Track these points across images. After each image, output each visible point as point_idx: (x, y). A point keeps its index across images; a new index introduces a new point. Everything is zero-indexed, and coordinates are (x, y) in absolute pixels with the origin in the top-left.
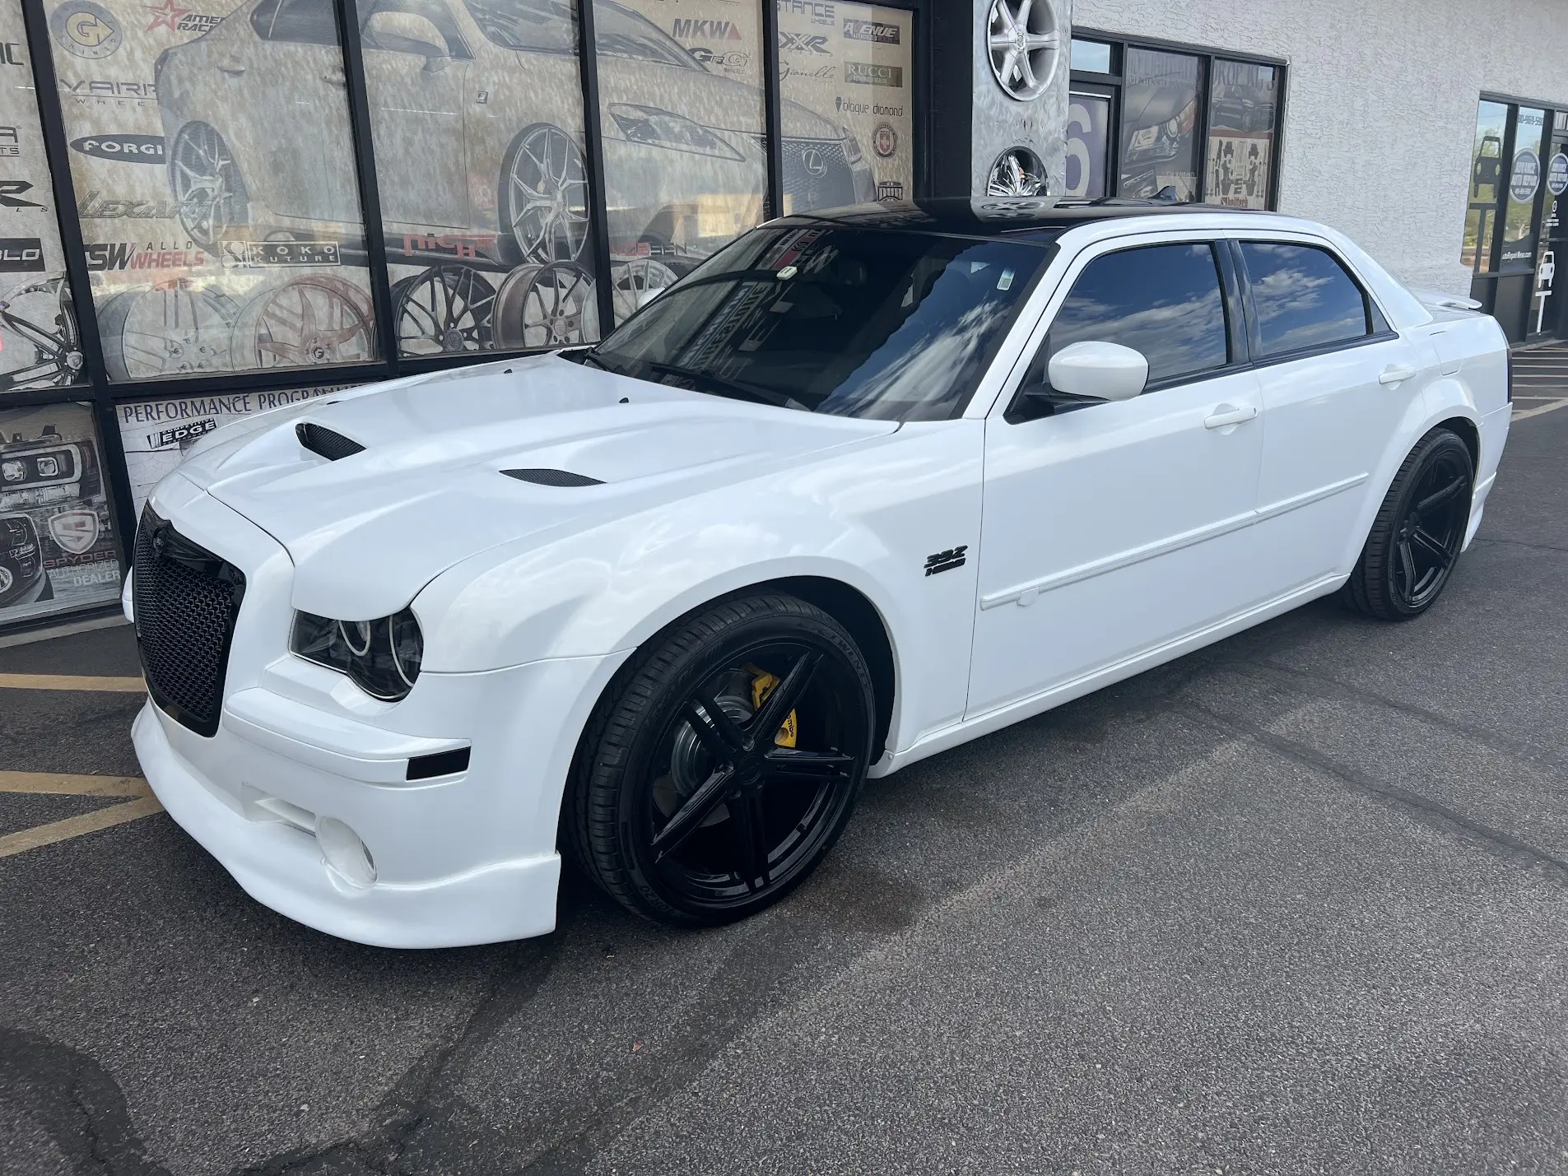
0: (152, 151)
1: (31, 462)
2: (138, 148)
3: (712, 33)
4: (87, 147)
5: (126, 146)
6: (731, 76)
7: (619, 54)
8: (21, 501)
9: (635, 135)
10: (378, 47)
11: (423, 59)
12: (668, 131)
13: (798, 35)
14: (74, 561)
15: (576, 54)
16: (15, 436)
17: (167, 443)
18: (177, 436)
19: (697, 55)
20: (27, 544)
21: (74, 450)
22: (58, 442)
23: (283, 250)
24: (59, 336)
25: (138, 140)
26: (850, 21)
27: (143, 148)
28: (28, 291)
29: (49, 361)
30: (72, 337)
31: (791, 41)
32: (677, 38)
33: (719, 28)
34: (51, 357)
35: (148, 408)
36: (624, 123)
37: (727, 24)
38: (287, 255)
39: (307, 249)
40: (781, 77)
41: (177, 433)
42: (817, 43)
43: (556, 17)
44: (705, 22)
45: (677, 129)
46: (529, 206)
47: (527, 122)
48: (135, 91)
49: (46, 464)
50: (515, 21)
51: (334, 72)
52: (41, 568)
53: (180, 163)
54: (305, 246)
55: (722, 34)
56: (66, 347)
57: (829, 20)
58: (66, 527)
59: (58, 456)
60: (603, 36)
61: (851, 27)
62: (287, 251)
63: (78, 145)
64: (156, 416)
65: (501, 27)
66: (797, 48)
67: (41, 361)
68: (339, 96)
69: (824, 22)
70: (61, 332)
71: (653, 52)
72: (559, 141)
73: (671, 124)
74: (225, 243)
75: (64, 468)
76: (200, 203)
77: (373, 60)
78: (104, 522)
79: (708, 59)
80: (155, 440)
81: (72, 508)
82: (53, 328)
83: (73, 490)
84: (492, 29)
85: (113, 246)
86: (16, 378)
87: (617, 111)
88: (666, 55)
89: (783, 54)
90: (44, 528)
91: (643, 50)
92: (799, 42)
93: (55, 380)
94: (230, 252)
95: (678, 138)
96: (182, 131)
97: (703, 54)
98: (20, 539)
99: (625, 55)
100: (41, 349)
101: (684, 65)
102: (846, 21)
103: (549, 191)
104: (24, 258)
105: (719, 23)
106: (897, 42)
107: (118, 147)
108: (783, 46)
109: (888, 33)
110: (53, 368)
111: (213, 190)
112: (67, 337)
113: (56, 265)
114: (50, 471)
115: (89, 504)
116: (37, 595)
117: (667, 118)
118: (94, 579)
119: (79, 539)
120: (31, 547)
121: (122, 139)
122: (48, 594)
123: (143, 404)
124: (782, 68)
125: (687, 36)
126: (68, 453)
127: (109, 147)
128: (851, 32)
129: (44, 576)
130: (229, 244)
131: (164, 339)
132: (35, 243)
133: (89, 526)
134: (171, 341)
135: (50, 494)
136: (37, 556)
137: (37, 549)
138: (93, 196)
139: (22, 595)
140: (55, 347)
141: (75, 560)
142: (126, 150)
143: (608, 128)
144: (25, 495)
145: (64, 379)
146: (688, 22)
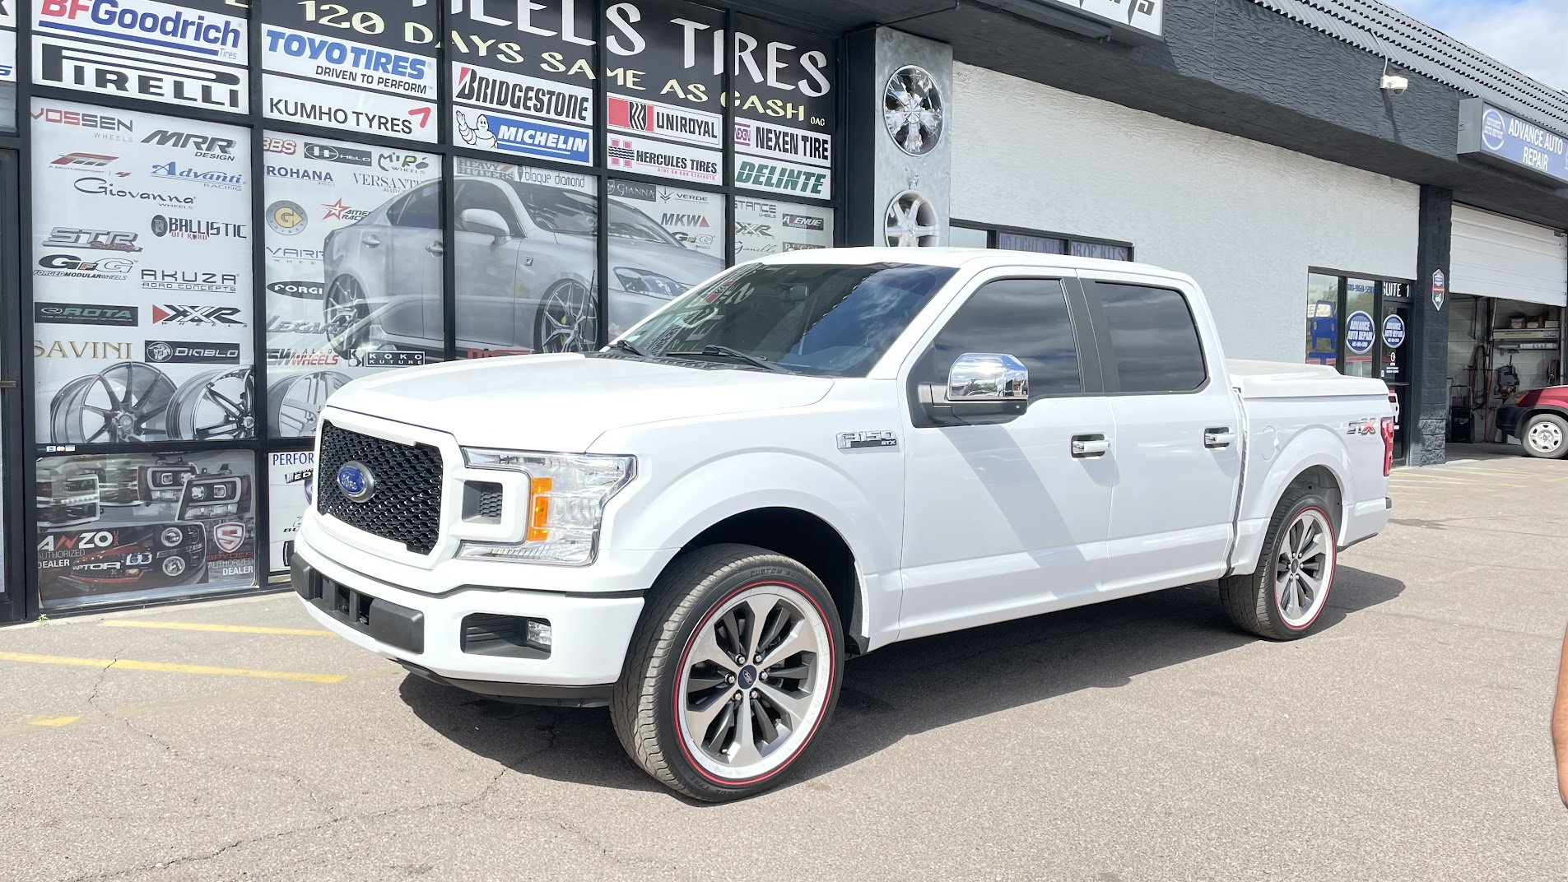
0: (316, 292)
1: (209, 488)
2: (308, 290)
3: (689, 223)
4: (277, 288)
5: (300, 288)
6: (699, 250)
7: (623, 236)
8: (200, 514)
9: (631, 288)
10: (464, 230)
11: (494, 237)
12: (654, 285)
13: (749, 224)
14: (225, 557)
15: (594, 235)
16: (203, 469)
17: (297, 480)
18: (304, 476)
19: (678, 237)
20: (198, 543)
21: (238, 481)
22: (230, 476)
23: (388, 356)
24: (241, 406)
25: (309, 285)
26: (788, 215)
27: (310, 290)
28: (227, 376)
29: (232, 422)
30: (249, 407)
31: (744, 228)
32: (664, 226)
33: (693, 220)
34: (234, 419)
35: (289, 456)
36: (624, 280)
37: (699, 217)
38: (391, 359)
39: (404, 356)
40: (736, 251)
41: (304, 474)
42: (763, 230)
43: (582, 212)
44: (684, 216)
45: (661, 285)
46: (555, 333)
47: (559, 277)
48: (311, 255)
49: (219, 489)
50: (555, 214)
51: (435, 245)
52: (204, 560)
53: (331, 299)
54: (403, 354)
55: (695, 224)
56: (244, 414)
57: (772, 214)
58: (225, 533)
59: (227, 485)
60: (612, 224)
61: (788, 219)
62: (391, 356)
63: (272, 287)
64: (292, 460)
65: (547, 218)
66: (749, 233)
67: (227, 422)
68: (437, 263)
69: (769, 216)
70: (242, 403)
71: (647, 235)
72: (578, 292)
73: (657, 281)
74: (352, 351)
75: (230, 493)
76: (341, 325)
77: (461, 238)
78: (249, 531)
79: (685, 239)
80: (290, 478)
81: (230, 520)
82: (237, 400)
83: (232, 508)
84: (538, 219)
85: (283, 350)
86: (211, 431)
87: (618, 271)
88: (655, 236)
89: (738, 237)
90: (210, 532)
91: (640, 233)
92: (750, 229)
93: (234, 435)
94: (354, 355)
95: (662, 291)
96: (336, 280)
97: (681, 235)
98: (194, 540)
99: (628, 236)
100: (229, 413)
101: (668, 243)
102: (784, 216)
103: (570, 323)
104: (228, 355)
105: (694, 217)
106: (822, 229)
107: (295, 289)
108: (739, 231)
109: (815, 223)
110: (234, 426)
111: (350, 317)
112: (246, 407)
113: (247, 360)
114: (222, 494)
115: (241, 519)
116: (197, 580)
117: (653, 278)
118: (237, 571)
119: (231, 542)
120: (200, 545)
121: (298, 284)
122: (205, 580)
123: (285, 453)
124: (737, 246)
125: (671, 224)
126: (234, 484)
127: (290, 288)
128: (788, 222)
129: (204, 568)
130: (355, 351)
131: (306, 411)
132: (236, 346)
133: (239, 533)
134: (310, 413)
135: (218, 510)
136: (203, 552)
137: (203, 548)
138: (276, 318)
139: (187, 579)
140: (238, 413)
141: (227, 557)
142: (300, 291)
143: (613, 282)
144: (203, 510)
145: (239, 434)
146: (672, 215)
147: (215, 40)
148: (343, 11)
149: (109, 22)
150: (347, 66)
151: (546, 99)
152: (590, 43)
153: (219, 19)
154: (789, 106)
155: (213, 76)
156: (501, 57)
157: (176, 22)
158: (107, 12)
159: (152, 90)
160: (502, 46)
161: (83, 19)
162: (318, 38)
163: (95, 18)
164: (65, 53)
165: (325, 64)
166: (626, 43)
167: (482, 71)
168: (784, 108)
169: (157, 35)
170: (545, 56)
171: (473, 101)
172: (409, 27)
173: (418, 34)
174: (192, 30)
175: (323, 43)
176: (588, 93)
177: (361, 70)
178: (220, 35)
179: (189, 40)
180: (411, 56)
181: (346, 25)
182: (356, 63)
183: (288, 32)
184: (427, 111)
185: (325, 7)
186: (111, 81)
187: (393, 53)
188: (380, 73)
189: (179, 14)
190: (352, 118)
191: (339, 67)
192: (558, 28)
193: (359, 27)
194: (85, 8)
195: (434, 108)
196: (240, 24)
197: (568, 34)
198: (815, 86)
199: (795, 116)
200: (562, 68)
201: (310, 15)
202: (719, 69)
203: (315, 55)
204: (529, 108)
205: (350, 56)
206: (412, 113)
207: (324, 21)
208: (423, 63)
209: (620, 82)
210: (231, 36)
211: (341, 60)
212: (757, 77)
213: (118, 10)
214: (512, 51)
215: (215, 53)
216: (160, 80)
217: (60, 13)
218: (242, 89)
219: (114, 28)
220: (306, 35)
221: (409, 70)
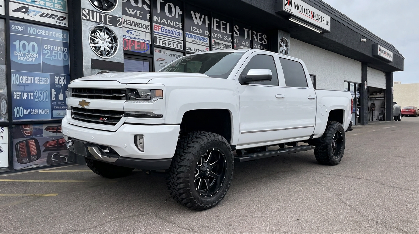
147: (178, 35)
148: (196, 29)
149: (163, 32)
150: (196, 40)
151: (225, 46)
152: (231, 34)
153: (178, 31)
154: (261, 46)
155: (178, 42)
156: (219, 37)
157: (173, 31)
158: (163, 30)
159: (170, 45)
160: (218, 35)
161: (160, 31)
162: (193, 34)
163: (162, 31)
164: (158, 38)
165: (194, 39)
166: (237, 34)
167: (216, 40)
168: (260, 47)
169: (170, 34)
170: (225, 37)
171: (214, 47)
172: (205, 31)
173: (207, 33)
174: (175, 33)
175: (193, 35)
176: (231, 44)
177: (198, 41)
178: (179, 34)
179: (174, 35)
180: (206, 38)
181: (196, 31)
182: (198, 39)
183: (188, 33)
184: (208, 49)
185: (193, 28)
186: (164, 44)
187: (203, 37)
188: (201, 41)
189: (173, 30)
190: (197, 50)
191: (195, 40)
192: (226, 31)
193: (198, 32)
194: (160, 29)
195: (209, 48)
196: (181, 32)
197: (228, 33)
198: (265, 42)
199: (262, 48)
200: (227, 39)
201: (191, 30)
202: (250, 39)
203: (192, 38)
204: (222, 48)
205: (197, 38)
206: (206, 49)
207: (193, 31)
208: (207, 39)
209: (236, 42)
210: (180, 34)
211: (196, 39)
212: (256, 40)
213: (165, 29)
214: (220, 36)
215: (178, 38)
216: (171, 43)
217: (156, 30)
218: (182, 45)
219: (164, 33)
220: (191, 34)
221: (205, 40)
